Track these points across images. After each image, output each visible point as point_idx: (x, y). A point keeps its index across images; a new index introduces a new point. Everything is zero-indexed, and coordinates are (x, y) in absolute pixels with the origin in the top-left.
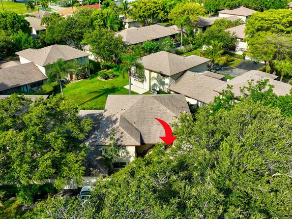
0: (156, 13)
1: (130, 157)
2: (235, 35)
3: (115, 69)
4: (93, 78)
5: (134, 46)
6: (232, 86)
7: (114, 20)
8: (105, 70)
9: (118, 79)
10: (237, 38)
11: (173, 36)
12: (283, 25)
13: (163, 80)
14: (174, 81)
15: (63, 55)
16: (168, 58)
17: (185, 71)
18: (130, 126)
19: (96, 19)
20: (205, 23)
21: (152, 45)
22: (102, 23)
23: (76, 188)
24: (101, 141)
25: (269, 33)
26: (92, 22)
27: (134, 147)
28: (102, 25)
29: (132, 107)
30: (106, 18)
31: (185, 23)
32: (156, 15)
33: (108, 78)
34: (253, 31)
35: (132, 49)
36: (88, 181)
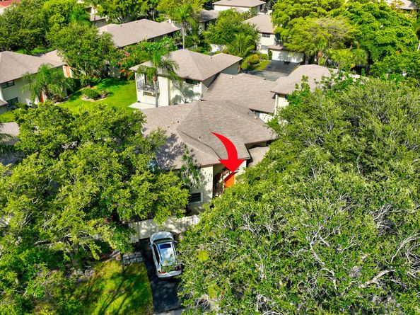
0: (136, 4)
1: (206, 183)
2: (256, 28)
3: (101, 85)
4: (75, 99)
5: (132, 47)
6: (307, 77)
7: (81, 14)
8: (89, 87)
9: (113, 97)
10: (258, 32)
11: (171, 35)
12: (323, 7)
13: (190, 89)
14: (206, 88)
15: (25, 66)
16: (191, 58)
17: (218, 75)
18: (196, 142)
19: (52, 13)
20: (206, 16)
21: (152, 46)
22: (63, 19)
23: (137, 240)
24: (168, 165)
25: (308, 18)
26: (46, 18)
27: (212, 167)
28: (64, 22)
29: (188, 117)
30: (68, 11)
31: (188, 15)
32: (137, 7)
33: (99, 97)
34: (288, 18)
35: (130, 51)
36: (154, 227)
